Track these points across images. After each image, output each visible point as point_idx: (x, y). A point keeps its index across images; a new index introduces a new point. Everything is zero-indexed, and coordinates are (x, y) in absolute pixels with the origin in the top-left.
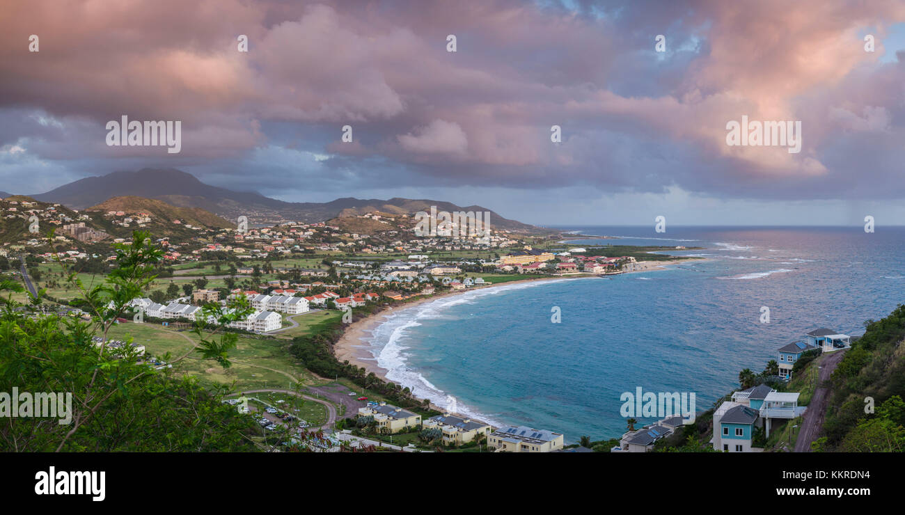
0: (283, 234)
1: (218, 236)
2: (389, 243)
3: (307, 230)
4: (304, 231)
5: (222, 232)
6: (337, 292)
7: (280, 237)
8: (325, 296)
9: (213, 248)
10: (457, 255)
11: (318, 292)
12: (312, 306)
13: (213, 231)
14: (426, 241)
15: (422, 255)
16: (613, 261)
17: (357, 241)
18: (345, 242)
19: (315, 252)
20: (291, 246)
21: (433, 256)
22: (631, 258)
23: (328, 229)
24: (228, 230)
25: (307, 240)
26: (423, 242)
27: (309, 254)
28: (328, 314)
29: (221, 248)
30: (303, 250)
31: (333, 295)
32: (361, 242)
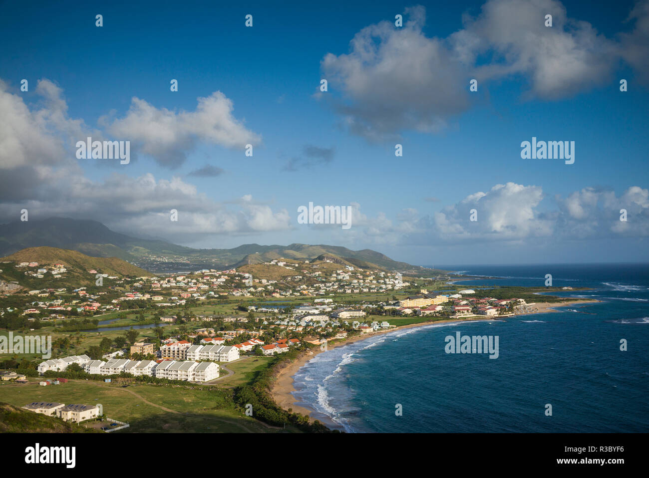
0: (198, 281)
1: (136, 284)
2: (294, 287)
3: (219, 277)
4: (217, 278)
5: (139, 280)
6: (261, 338)
7: (195, 284)
8: (252, 343)
9: (131, 297)
10: (358, 298)
11: (244, 339)
12: (242, 353)
13: (130, 279)
14: (328, 285)
15: (326, 298)
16: (504, 303)
17: (266, 287)
18: (255, 287)
19: (228, 298)
20: (205, 292)
21: (337, 299)
22: (521, 300)
23: (239, 276)
24: (144, 278)
25: (220, 286)
26: (325, 286)
27: (223, 300)
28: (257, 360)
29: (139, 296)
30: (217, 296)
31: (259, 342)
32: (269, 287)
